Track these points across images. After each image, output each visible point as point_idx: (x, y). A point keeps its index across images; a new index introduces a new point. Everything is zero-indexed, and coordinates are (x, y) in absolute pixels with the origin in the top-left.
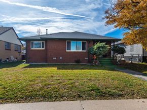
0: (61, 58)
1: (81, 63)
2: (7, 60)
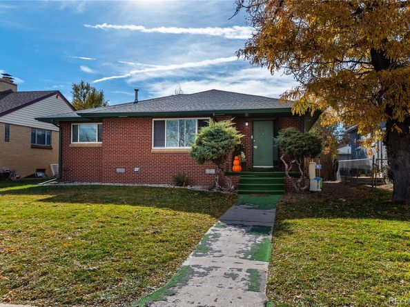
0: (137, 169)
1: (189, 187)
2: (40, 174)
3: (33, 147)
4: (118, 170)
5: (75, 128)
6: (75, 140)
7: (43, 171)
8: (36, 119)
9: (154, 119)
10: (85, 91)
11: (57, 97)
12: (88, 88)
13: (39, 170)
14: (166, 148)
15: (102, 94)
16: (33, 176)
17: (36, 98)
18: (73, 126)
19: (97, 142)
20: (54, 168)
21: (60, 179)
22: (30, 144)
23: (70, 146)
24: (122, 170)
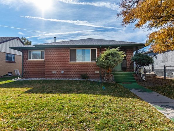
1: (89, 80)
2: (10, 74)
3: (6, 62)
4: (53, 72)
5: (30, 53)
6: (30, 58)
7: (11, 73)
8: (10, 48)
9: (70, 49)
10: (24, 41)
11: (17, 40)
12: (25, 40)
13: (9, 73)
14: (76, 62)
15: (31, 42)
16: (7, 75)
17: (8, 39)
18: (29, 52)
19: (41, 59)
20: (16, 71)
21: (22, 77)
22: (5, 61)
23: (28, 61)
24: (56, 72)
